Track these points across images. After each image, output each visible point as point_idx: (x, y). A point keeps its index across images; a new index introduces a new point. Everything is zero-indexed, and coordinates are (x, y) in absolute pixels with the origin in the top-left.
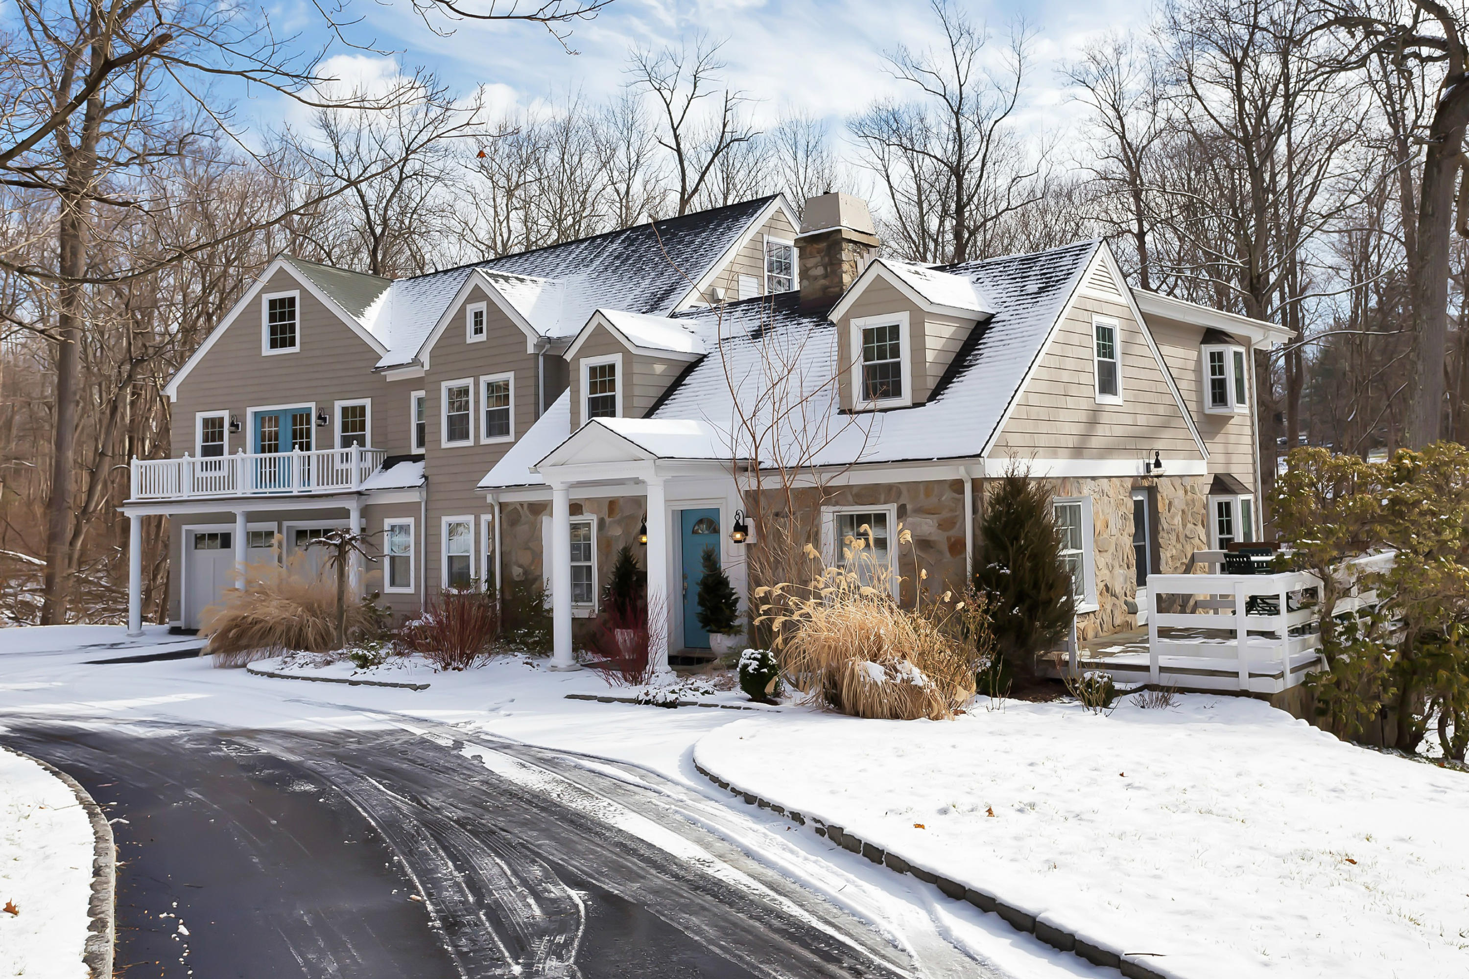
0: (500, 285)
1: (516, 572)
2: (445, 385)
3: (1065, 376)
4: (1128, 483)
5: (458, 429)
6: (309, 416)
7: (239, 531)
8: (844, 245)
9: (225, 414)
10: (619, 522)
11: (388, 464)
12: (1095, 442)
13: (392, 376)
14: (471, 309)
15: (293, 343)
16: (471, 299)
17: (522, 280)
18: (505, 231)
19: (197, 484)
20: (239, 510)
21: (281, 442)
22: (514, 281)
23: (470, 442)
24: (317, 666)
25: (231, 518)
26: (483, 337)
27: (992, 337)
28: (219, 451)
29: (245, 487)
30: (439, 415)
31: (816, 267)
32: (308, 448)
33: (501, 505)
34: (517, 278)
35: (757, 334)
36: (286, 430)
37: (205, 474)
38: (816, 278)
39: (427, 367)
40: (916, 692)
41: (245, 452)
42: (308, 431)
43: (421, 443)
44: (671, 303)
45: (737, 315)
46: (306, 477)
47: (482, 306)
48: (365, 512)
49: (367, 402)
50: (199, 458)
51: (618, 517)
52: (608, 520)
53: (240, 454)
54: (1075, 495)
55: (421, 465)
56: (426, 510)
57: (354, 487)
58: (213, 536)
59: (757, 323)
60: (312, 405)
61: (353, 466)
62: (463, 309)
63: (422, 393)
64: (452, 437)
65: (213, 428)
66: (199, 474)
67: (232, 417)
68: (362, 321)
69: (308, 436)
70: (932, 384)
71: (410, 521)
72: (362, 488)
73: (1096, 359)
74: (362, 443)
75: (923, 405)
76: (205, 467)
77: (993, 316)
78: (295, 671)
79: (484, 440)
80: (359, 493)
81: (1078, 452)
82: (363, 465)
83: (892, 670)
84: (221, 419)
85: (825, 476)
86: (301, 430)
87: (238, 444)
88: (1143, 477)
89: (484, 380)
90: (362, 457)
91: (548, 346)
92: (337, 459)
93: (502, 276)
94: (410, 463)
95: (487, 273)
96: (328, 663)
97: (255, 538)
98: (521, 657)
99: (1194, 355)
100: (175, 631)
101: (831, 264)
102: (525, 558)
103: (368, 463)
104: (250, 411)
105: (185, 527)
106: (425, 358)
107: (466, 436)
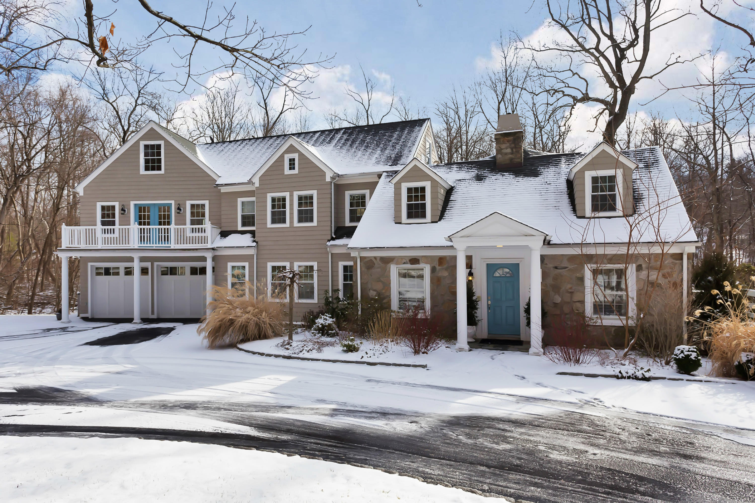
1: (372, 294)
2: (269, 197)
5: (278, 217)
6: (170, 207)
7: (136, 266)
8: (522, 139)
9: (115, 204)
10: (446, 269)
11: (224, 234)
13: (224, 190)
14: (287, 157)
15: (159, 169)
16: (287, 151)
19: (105, 241)
20: (135, 255)
21: (151, 221)
23: (287, 225)
26: (295, 172)
28: (112, 224)
29: (134, 243)
30: (266, 210)
31: (507, 148)
33: (361, 257)
35: (479, 178)
36: (154, 215)
38: (506, 154)
39: (257, 185)
41: (130, 224)
42: (170, 215)
47: (296, 156)
48: (214, 259)
49: (206, 202)
50: (99, 227)
51: (445, 266)
52: (438, 268)
55: (249, 235)
56: (257, 259)
57: (209, 246)
58: (107, 269)
60: (171, 202)
61: (209, 234)
62: (282, 156)
64: (273, 222)
65: (108, 210)
67: (121, 205)
69: (170, 218)
71: (246, 264)
72: (213, 246)
76: (104, 231)
79: (296, 224)
80: (213, 249)
82: (212, 234)
84: (114, 207)
86: (144, 215)
87: (126, 220)
89: (296, 193)
91: (337, 178)
94: (240, 235)
100: (86, 319)
101: (515, 148)
102: (379, 286)
103: (214, 234)
104: (131, 203)
105: (90, 264)
106: (256, 181)
107: (284, 221)
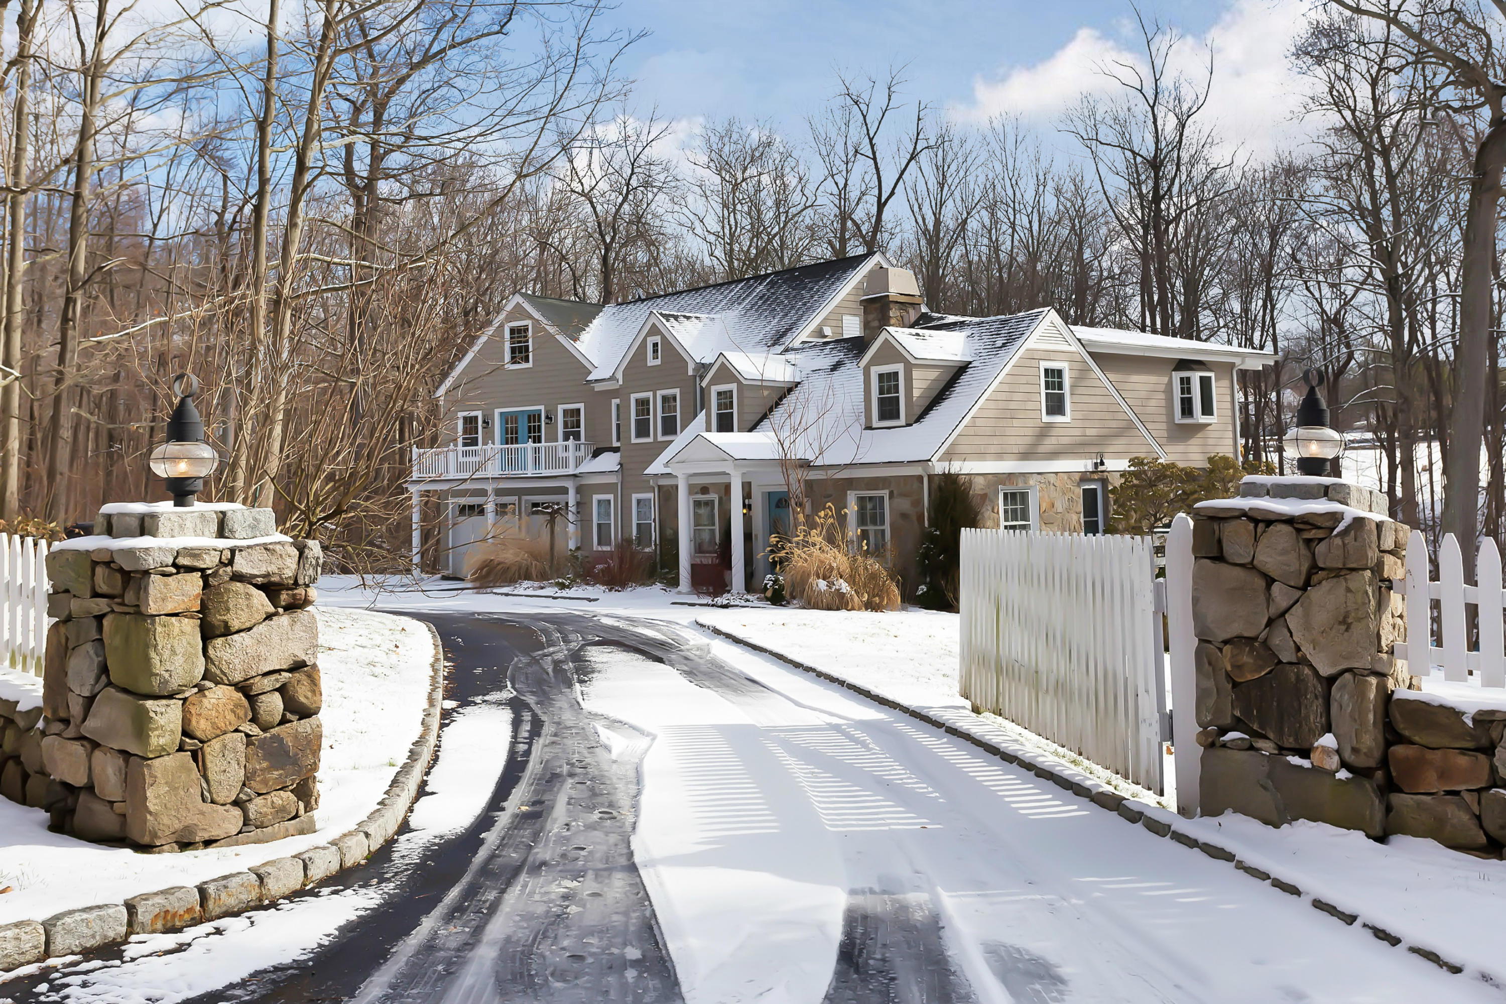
0: (670, 324)
1: (669, 533)
2: (633, 397)
3: (1013, 405)
4: (1077, 477)
5: (643, 429)
6: (540, 416)
7: (490, 503)
8: (891, 306)
9: (479, 414)
11: (596, 454)
12: (1041, 449)
13: (598, 387)
14: (651, 340)
15: (527, 361)
16: (650, 333)
17: (688, 318)
18: (732, 222)
19: (460, 467)
20: (490, 487)
21: (519, 435)
22: (682, 319)
23: (650, 440)
24: (535, 589)
25: (483, 493)
26: (658, 362)
27: (965, 378)
28: (474, 442)
29: (493, 470)
30: (630, 418)
31: (873, 321)
32: (540, 442)
33: (657, 486)
34: (685, 317)
35: (835, 367)
36: (523, 426)
37: (465, 459)
38: (874, 328)
39: (621, 382)
40: (841, 595)
41: (493, 443)
42: (539, 427)
43: (618, 439)
44: (787, 340)
45: (826, 351)
46: (537, 462)
47: (658, 339)
48: (579, 490)
49: (581, 406)
50: (460, 448)
52: (724, 498)
53: (490, 445)
54: (1021, 485)
55: (618, 454)
56: (622, 489)
57: (571, 471)
58: (472, 507)
59: (837, 359)
60: (542, 408)
61: (571, 454)
62: (645, 340)
63: (618, 401)
64: (638, 435)
65: (470, 422)
66: (461, 459)
67: (484, 416)
68: (578, 345)
69: (540, 431)
70: (918, 411)
71: (610, 497)
72: (577, 472)
73: (1043, 391)
74: (577, 436)
75: (911, 425)
76: (465, 454)
77: (970, 363)
78: (521, 592)
79: (660, 438)
80: (575, 476)
81: (1026, 456)
82: (578, 454)
83: (830, 584)
84: (476, 418)
85: (830, 473)
86: (534, 426)
87: (489, 437)
88: (1092, 472)
89: (660, 393)
90: (578, 448)
91: (697, 370)
92: (560, 450)
93: (673, 316)
94: (611, 453)
95: (661, 314)
96: (542, 588)
97: (501, 509)
98: (659, 586)
99: (1165, 380)
100: (445, 578)
101: (883, 318)
102: (674, 523)
103: (582, 453)
104: (497, 411)
105: (451, 500)
106: (620, 376)
107: (648, 435)
